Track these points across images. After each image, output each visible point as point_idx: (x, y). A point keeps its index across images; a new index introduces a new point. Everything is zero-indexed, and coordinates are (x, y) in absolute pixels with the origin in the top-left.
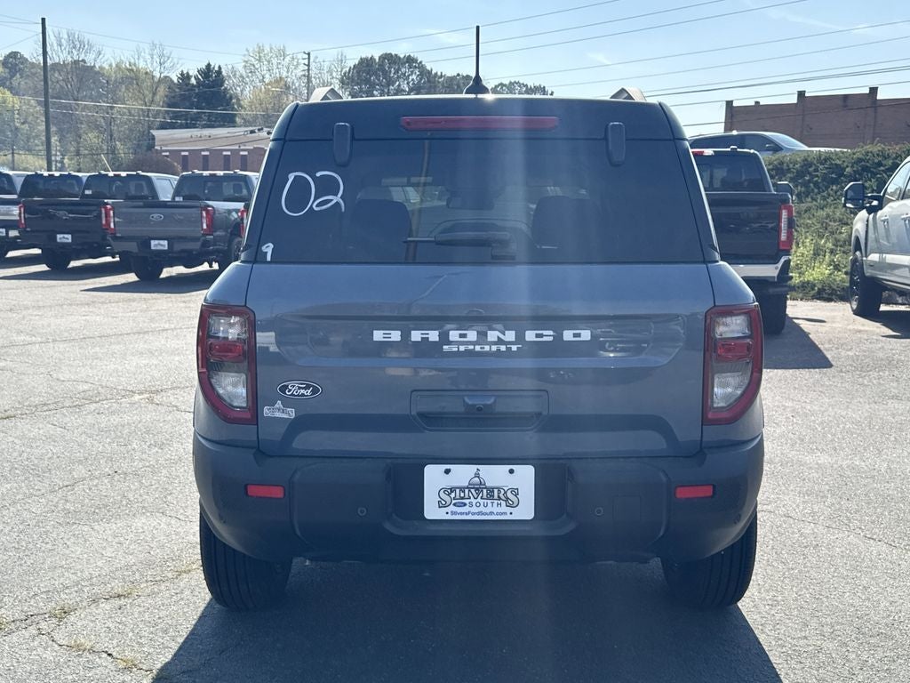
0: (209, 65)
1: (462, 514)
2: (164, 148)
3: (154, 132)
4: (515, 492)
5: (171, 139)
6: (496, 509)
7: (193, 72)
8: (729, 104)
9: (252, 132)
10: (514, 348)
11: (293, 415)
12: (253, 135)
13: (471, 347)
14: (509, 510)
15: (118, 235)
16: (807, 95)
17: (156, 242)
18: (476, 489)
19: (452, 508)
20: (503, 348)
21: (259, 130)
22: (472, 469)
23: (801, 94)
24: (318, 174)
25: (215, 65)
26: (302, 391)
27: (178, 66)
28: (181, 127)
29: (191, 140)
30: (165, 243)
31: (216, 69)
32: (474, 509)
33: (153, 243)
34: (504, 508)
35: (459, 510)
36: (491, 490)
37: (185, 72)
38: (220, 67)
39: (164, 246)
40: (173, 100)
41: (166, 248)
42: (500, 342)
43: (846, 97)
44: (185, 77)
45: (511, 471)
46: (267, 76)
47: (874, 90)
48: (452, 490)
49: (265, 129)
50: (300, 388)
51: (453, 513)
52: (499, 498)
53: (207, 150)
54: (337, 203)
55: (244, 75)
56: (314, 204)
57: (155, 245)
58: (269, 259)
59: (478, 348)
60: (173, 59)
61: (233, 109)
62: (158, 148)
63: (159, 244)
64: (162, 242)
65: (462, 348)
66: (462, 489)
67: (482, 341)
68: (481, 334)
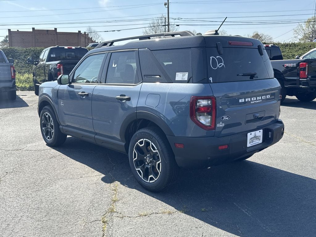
4: (260, 136)
6: (257, 142)
8: (9, 30)
10: (261, 101)
11: (224, 125)
16: (35, 29)
18: (255, 137)
19: (251, 143)
20: (259, 101)
23: (33, 29)
24: (217, 57)
26: (226, 118)
32: (254, 143)
36: (257, 137)
43: (48, 30)
45: (259, 132)
47: (56, 29)
50: (226, 117)
51: (252, 144)
52: (258, 139)
54: (223, 65)
56: (218, 65)
58: (212, 82)
59: (256, 102)
65: (254, 102)
66: (253, 138)
67: (257, 100)
68: (257, 99)
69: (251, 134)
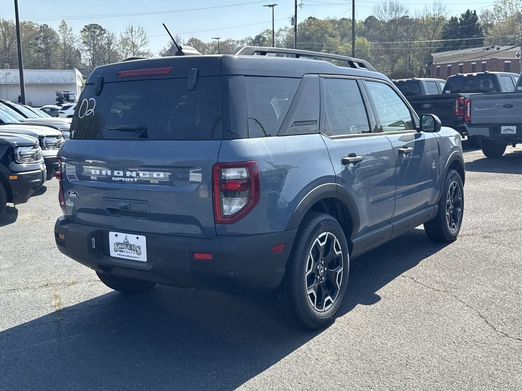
0: (468, 11)
1: (122, 255)
2: (437, 64)
3: (433, 55)
4: (139, 247)
5: (441, 58)
6: (134, 255)
7: (459, 16)
9: (488, 49)
10: (136, 180)
11: (73, 205)
12: (488, 51)
13: (121, 179)
14: (138, 256)
15: (473, 122)
17: (506, 127)
18: (126, 245)
19: (119, 252)
20: (132, 180)
21: (492, 47)
22: (124, 235)
25: (472, 10)
26: (73, 195)
27: (449, 14)
28: (449, 49)
29: (454, 57)
30: (514, 128)
31: (473, 13)
32: (126, 254)
33: (503, 128)
34: (136, 255)
35: (121, 253)
36: (131, 246)
37: (454, 17)
38: (475, 11)
39: (513, 131)
40: (446, 35)
41: (515, 132)
42: (131, 177)
44: (454, 20)
45: (137, 238)
46: (509, 12)
48: (119, 244)
49: (496, 46)
52: (134, 250)
53: (462, 62)
55: (494, 13)
57: (505, 130)
59: (123, 179)
60: (446, 10)
61: (482, 36)
62: (434, 63)
63: (509, 129)
64: (511, 127)
65: (118, 179)
66: (122, 244)
67: (125, 176)
68: (125, 173)
69: (116, 235)
